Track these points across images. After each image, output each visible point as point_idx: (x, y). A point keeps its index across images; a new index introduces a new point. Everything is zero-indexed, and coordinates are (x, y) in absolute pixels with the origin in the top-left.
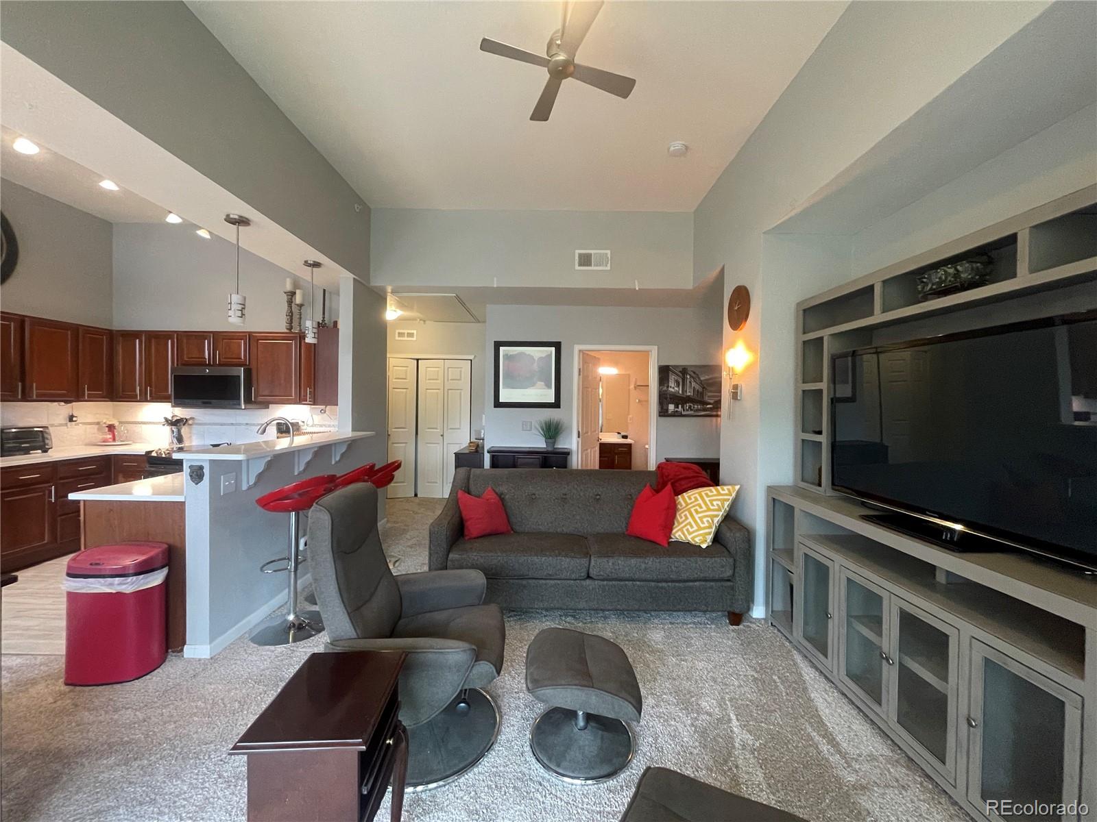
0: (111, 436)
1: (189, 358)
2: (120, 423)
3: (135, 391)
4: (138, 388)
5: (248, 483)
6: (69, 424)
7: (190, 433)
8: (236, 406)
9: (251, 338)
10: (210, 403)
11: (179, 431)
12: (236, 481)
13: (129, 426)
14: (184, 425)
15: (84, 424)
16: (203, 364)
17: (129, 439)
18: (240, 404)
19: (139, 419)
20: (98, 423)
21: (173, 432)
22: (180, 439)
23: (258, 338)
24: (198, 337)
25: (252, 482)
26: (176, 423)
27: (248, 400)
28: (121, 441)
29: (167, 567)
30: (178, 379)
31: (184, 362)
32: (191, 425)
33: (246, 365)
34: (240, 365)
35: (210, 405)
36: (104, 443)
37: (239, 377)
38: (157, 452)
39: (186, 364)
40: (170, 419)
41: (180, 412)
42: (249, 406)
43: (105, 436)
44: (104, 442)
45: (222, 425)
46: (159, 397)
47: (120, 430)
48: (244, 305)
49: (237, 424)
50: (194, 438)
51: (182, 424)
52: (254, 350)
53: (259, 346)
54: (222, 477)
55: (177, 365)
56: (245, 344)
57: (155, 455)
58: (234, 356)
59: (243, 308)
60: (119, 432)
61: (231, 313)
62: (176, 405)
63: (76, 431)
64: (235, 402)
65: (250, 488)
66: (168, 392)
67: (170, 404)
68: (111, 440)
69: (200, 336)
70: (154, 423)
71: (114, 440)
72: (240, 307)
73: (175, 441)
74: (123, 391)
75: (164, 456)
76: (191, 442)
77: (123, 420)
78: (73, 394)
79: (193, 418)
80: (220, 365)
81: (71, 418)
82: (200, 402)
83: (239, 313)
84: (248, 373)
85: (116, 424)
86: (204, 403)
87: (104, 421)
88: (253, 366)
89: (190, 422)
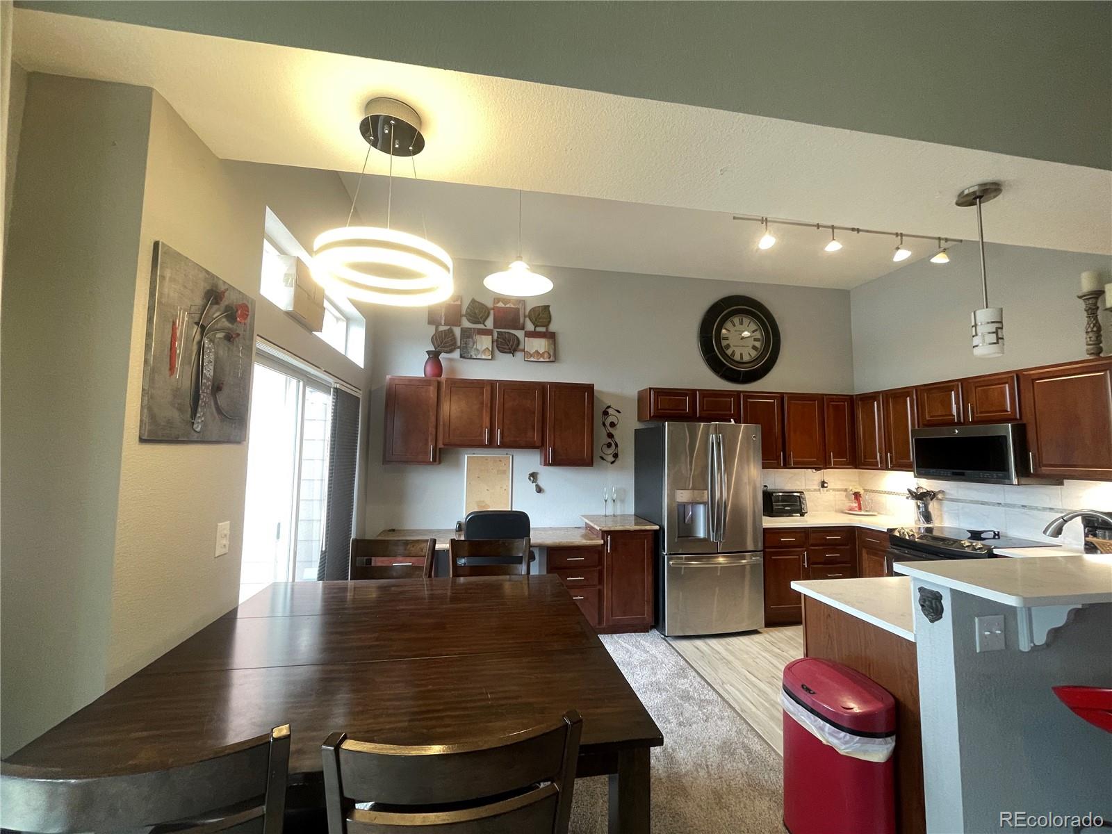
0: (856, 505)
1: (931, 417)
2: (866, 491)
3: (876, 458)
4: (878, 455)
5: (1032, 641)
6: (822, 489)
7: (941, 511)
8: (1003, 478)
9: (1020, 379)
10: (963, 474)
11: (926, 506)
12: (1005, 630)
13: (873, 495)
14: (932, 499)
15: (834, 490)
16: (951, 423)
17: (874, 511)
18: (1009, 477)
19: (882, 488)
20: (846, 490)
21: (919, 507)
22: (927, 517)
23: (1033, 377)
24: (941, 389)
25: (1041, 639)
26: (922, 497)
27: (1023, 471)
28: (867, 511)
29: (894, 737)
30: (919, 443)
31: (926, 423)
32: (941, 500)
33: (1016, 419)
34: (1007, 420)
35: (963, 477)
36: (850, 512)
37: (1005, 438)
38: (899, 532)
39: (930, 424)
40: (915, 491)
41: (926, 484)
42: (1023, 480)
43: (851, 504)
44: (850, 510)
45: (983, 503)
46: (900, 465)
47: (866, 497)
48: (1001, 322)
49: (1007, 505)
50: (946, 516)
51: (928, 498)
52: (1027, 396)
53: (1035, 386)
54: (976, 620)
55: (918, 427)
56: (1012, 389)
57: (898, 534)
58: (994, 409)
59: (997, 328)
60: (864, 501)
61: (976, 341)
62: (919, 475)
63: (828, 497)
64: (1000, 474)
65: (1035, 648)
66: (910, 459)
67: (912, 473)
68: (857, 509)
69: (944, 388)
70: (897, 494)
71: (860, 509)
72: (993, 328)
73: (922, 519)
74: (865, 458)
75: (907, 538)
76: (942, 521)
77: (868, 488)
78: (821, 462)
79: (943, 491)
80: (974, 422)
81: (823, 484)
82: (949, 472)
83: (993, 338)
84: (1021, 432)
85: (862, 492)
86: (954, 474)
87: (851, 488)
88: (1028, 418)
89: (940, 496)
